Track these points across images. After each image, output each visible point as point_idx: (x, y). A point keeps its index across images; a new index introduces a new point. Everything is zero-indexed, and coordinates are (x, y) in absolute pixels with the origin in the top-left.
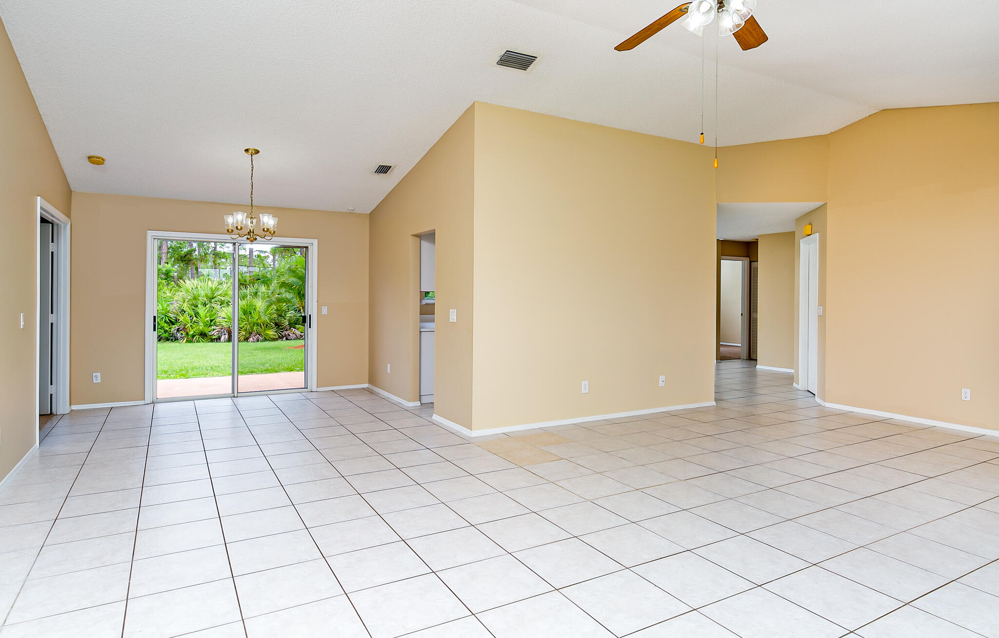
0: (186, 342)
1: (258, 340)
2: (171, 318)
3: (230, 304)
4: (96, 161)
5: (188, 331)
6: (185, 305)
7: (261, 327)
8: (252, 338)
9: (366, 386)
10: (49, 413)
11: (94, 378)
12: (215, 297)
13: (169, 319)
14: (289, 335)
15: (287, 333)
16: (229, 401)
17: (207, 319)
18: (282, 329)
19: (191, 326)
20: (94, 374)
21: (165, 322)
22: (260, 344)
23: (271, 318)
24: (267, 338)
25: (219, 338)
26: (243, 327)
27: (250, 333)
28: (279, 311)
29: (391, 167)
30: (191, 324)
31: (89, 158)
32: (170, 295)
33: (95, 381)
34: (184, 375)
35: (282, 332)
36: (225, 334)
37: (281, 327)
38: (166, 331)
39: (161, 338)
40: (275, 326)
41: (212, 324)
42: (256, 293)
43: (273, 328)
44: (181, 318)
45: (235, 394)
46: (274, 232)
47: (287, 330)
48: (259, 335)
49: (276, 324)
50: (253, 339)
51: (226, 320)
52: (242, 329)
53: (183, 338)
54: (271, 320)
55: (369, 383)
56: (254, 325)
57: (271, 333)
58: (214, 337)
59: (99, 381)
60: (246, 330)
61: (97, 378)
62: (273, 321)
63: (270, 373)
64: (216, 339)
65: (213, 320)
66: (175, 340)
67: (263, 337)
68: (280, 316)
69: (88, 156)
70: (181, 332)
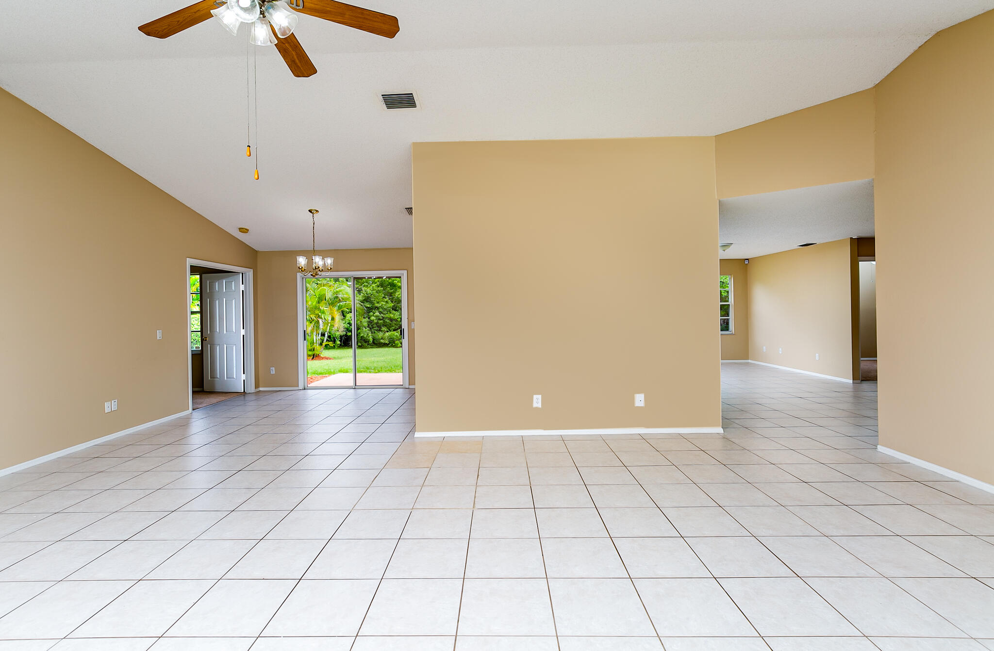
4: (244, 230)
10: (243, 391)
11: (271, 371)
16: (352, 390)
20: (271, 368)
31: (240, 229)
33: (272, 373)
45: (355, 387)
59: (274, 373)
61: (273, 371)
69: (239, 227)
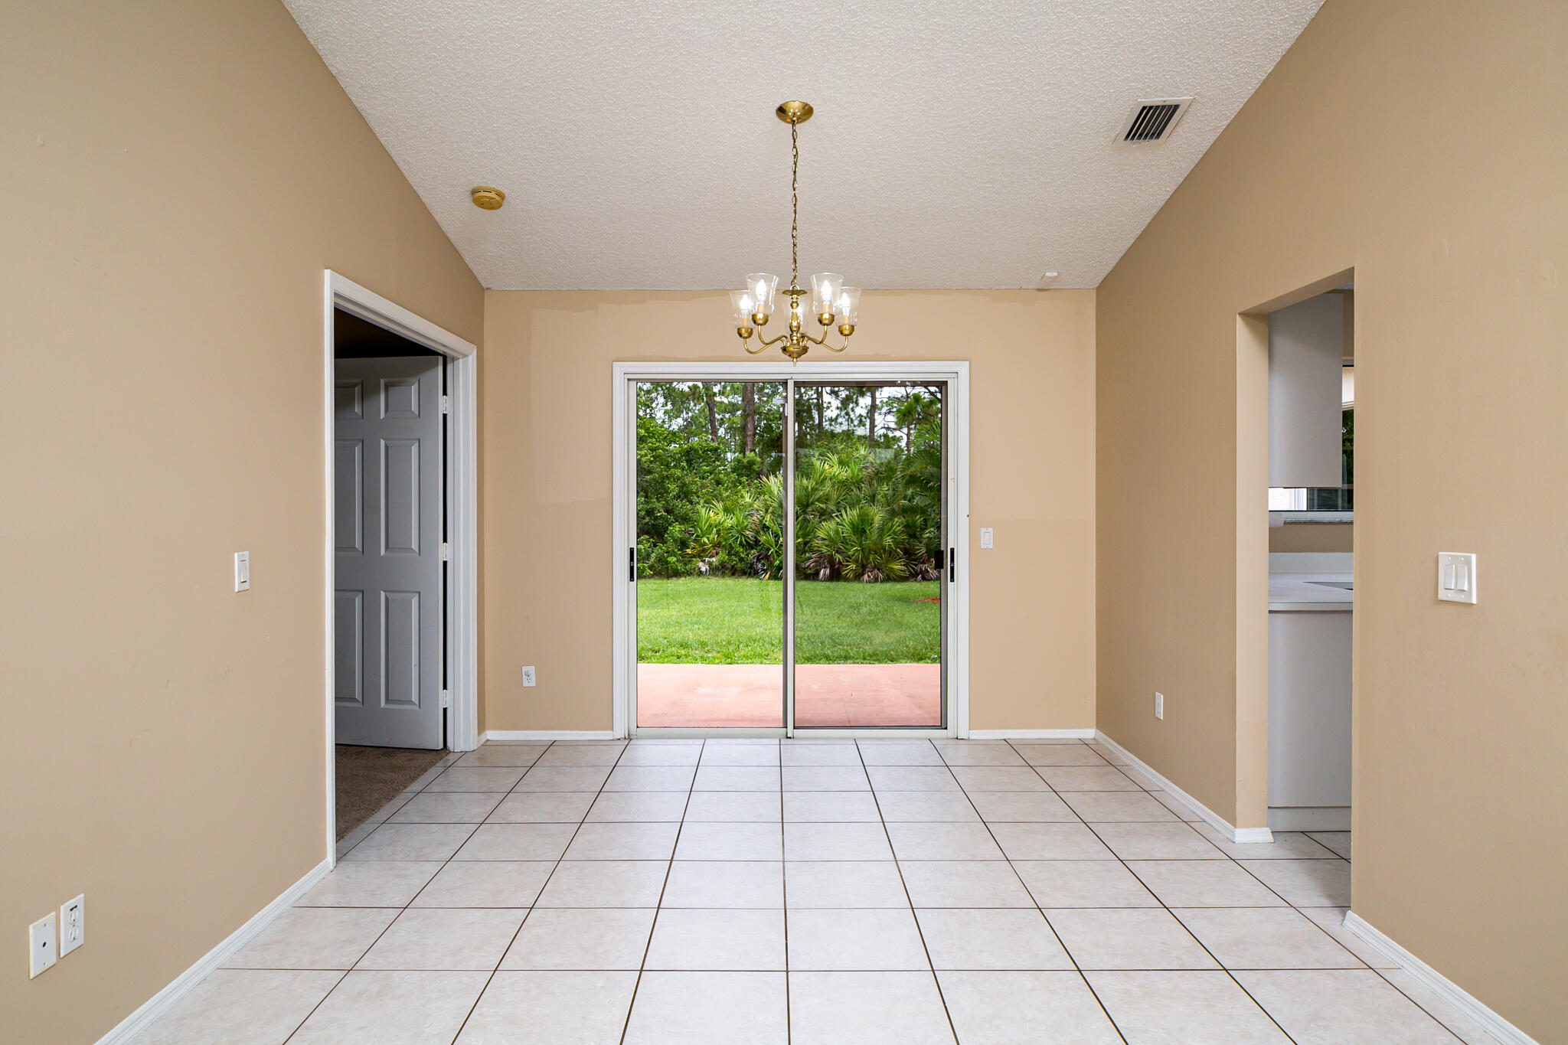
0: (769, 579)
1: (876, 580)
2: (749, 538)
3: (834, 515)
4: (487, 200)
5: (772, 559)
6: (768, 517)
7: (881, 557)
8: (866, 576)
9: (1090, 733)
10: (441, 746)
11: (525, 677)
12: (812, 503)
13: (746, 541)
14: (928, 572)
15: (923, 567)
16: (771, 750)
17: (799, 540)
18: (915, 560)
19: (776, 551)
20: (524, 669)
21: (741, 544)
22: (879, 587)
23: (898, 541)
24: (892, 575)
25: (817, 573)
26: (853, 556)
27: (864, 567)
28: (910, 527)
29: (1177, 107)
30: (776, 549)
31: (472, 194)
32: (750, 501)
33: (526, 684)
34: (727, 656)
35: (916, 565)
36: (825, 567)
37: (913, 557)
38: (741, 560)
39: (736, 570)
40: (905, 554)
41: (807, 548)
42: (874, 496)
43: (900, 558)
44: (763, 538)
45: (788, 731)
46: (852, 328)
47: (923, 563)
48: (878, 570)
49: (906, 552)
50: (869, 576)
51: (827, 543)
52: (850, 558)
53: (766, 571)
54: (897, 543)
55: (1098, 728)
56: (869, 553)
57: (897, 566)
58: (809, 572)
59: (533, 683)
60: (856, 561)
61: (530, 677)
62: (901, 546)
63: (879, 661)
64: (813, 574)
65: (808, 542)
66: (754, 574)
67: (885, 574)
68: (913, 536)
69: (468, 189)
70: (762, 562)
